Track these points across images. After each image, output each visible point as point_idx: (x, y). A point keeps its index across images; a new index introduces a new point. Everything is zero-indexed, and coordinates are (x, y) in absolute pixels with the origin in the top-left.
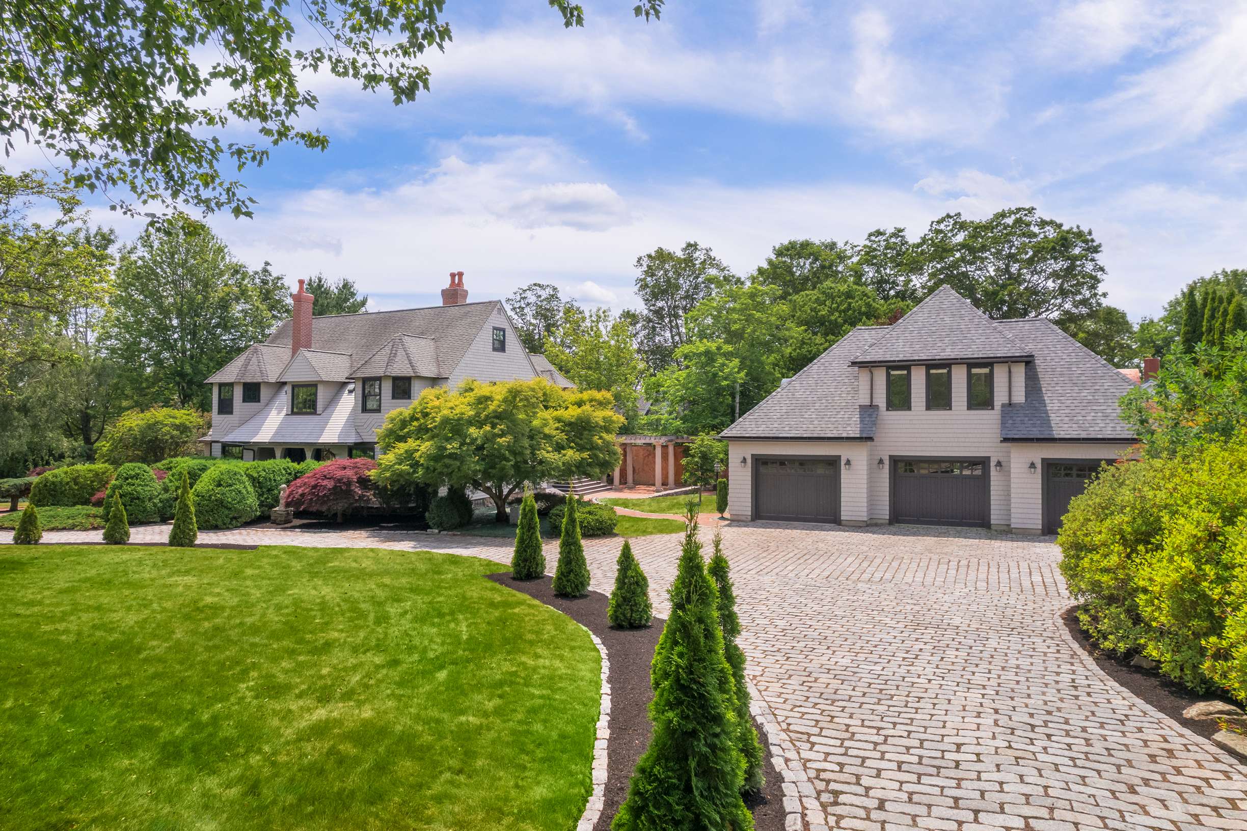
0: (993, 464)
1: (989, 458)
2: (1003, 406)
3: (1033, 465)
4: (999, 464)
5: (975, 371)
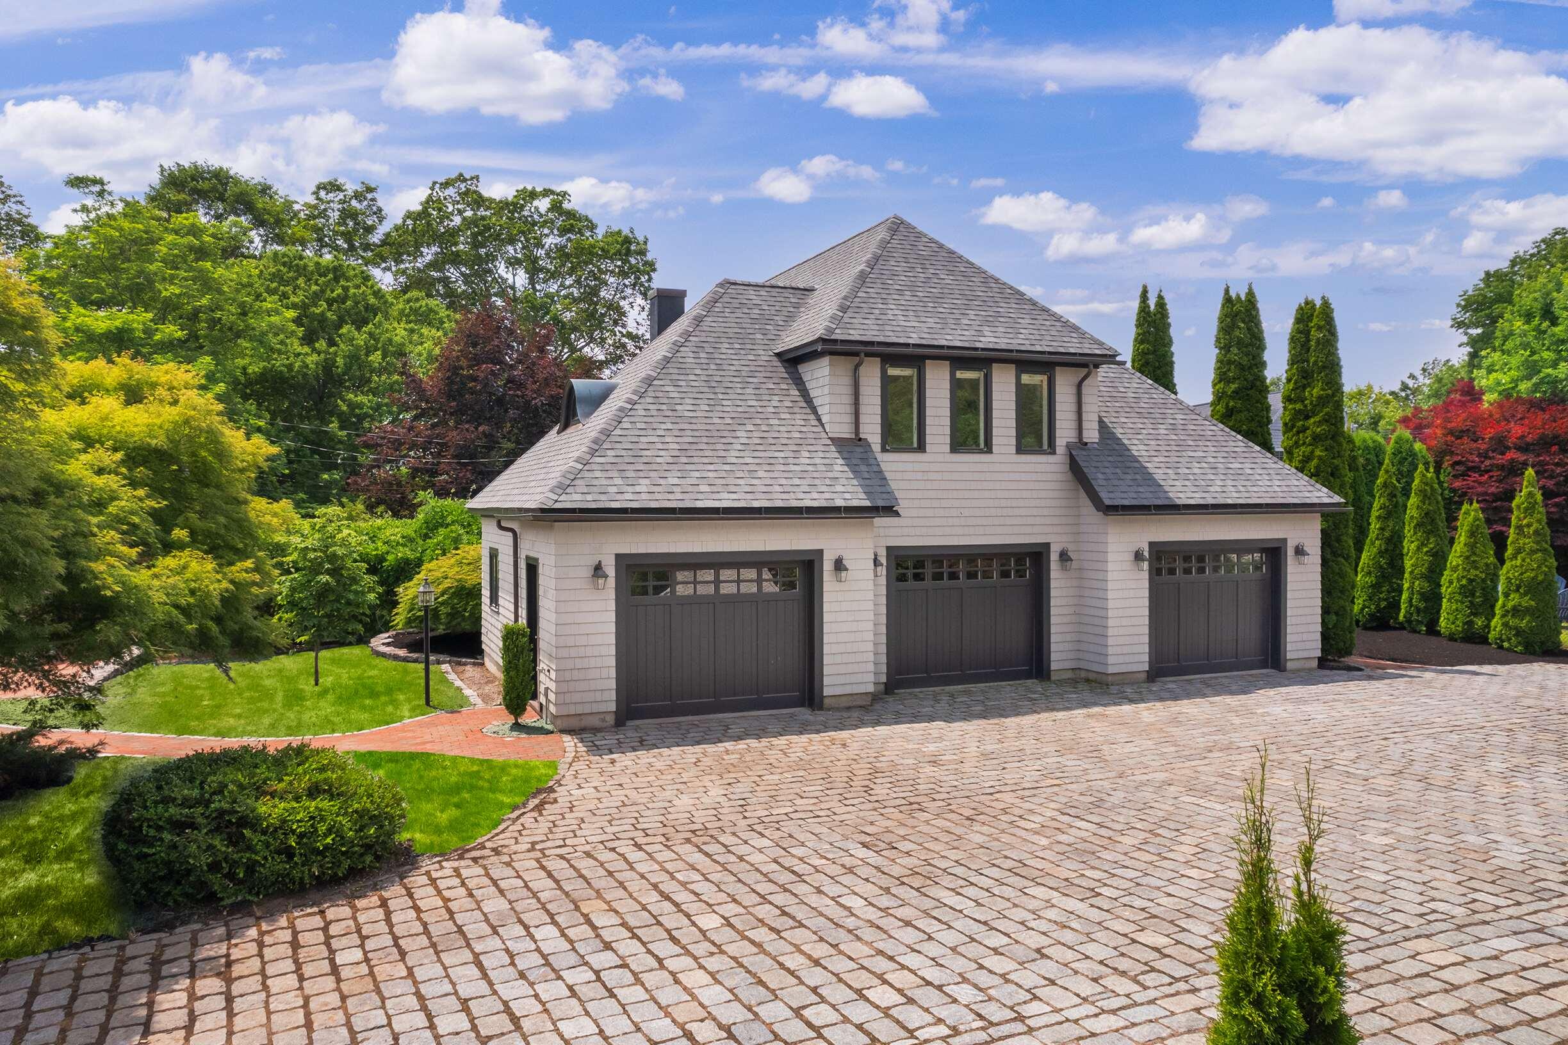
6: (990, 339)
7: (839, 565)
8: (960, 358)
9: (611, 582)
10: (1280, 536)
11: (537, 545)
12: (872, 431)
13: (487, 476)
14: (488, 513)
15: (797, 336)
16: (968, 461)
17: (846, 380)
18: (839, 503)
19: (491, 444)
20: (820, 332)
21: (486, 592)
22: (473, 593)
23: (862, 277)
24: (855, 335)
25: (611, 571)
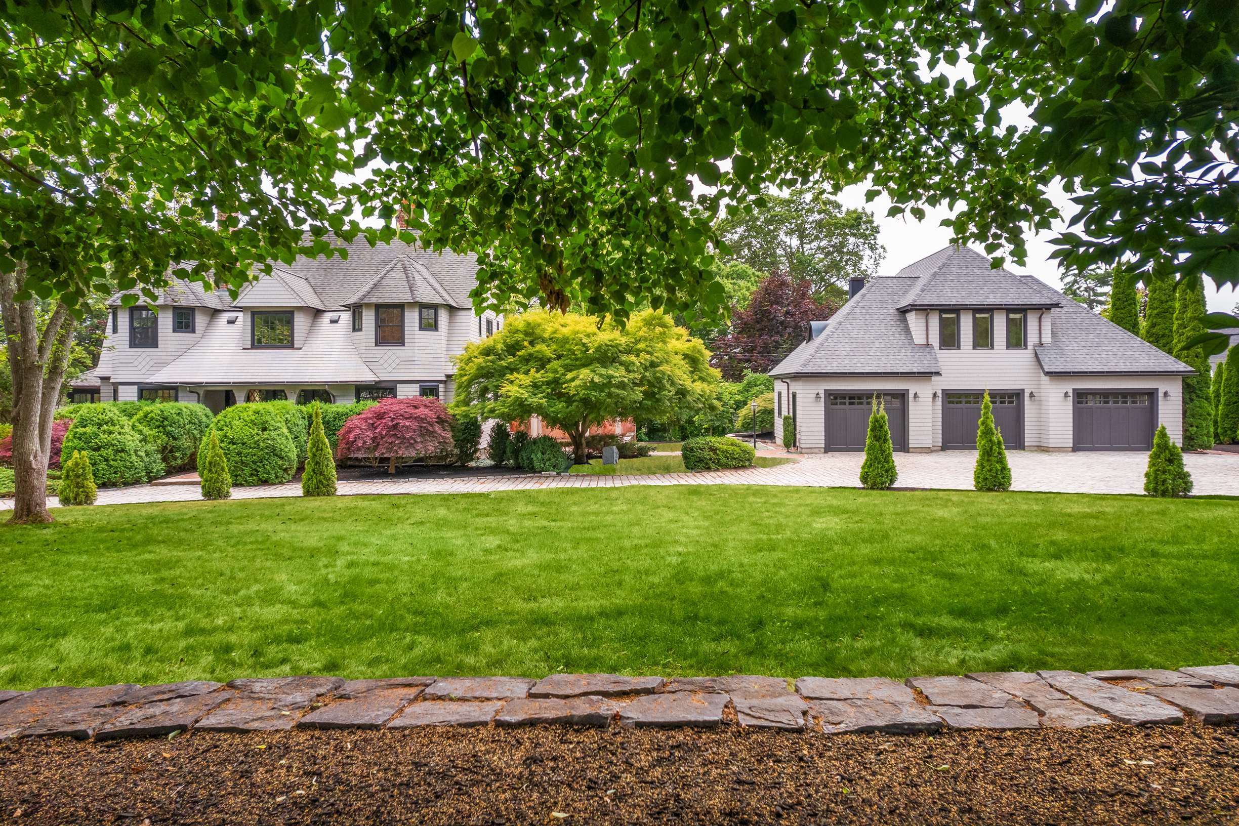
0: (1027, 395)
1: (1023, 390)
2: (1034, 346)
3: (1066, 394)
4: (1032, 395)
5: (1012, 316)
6: (992, 300)
7: (916, 396)
8: (976, 309)
9: (823, 400)
10: (1155, 386)
11: (796, 387)
12: (935, 340)
13: (776, 362)
14: (777, 377)
15: (904, 303)
16: (982, 353)
17: (924, 321)
18: (915, 370)
19: (777, 345)
20: (910, 302)
21: (776, 411)
22: (771, 412)
23: (935, 275)
24: (926, 302)
25: (822, 396)
